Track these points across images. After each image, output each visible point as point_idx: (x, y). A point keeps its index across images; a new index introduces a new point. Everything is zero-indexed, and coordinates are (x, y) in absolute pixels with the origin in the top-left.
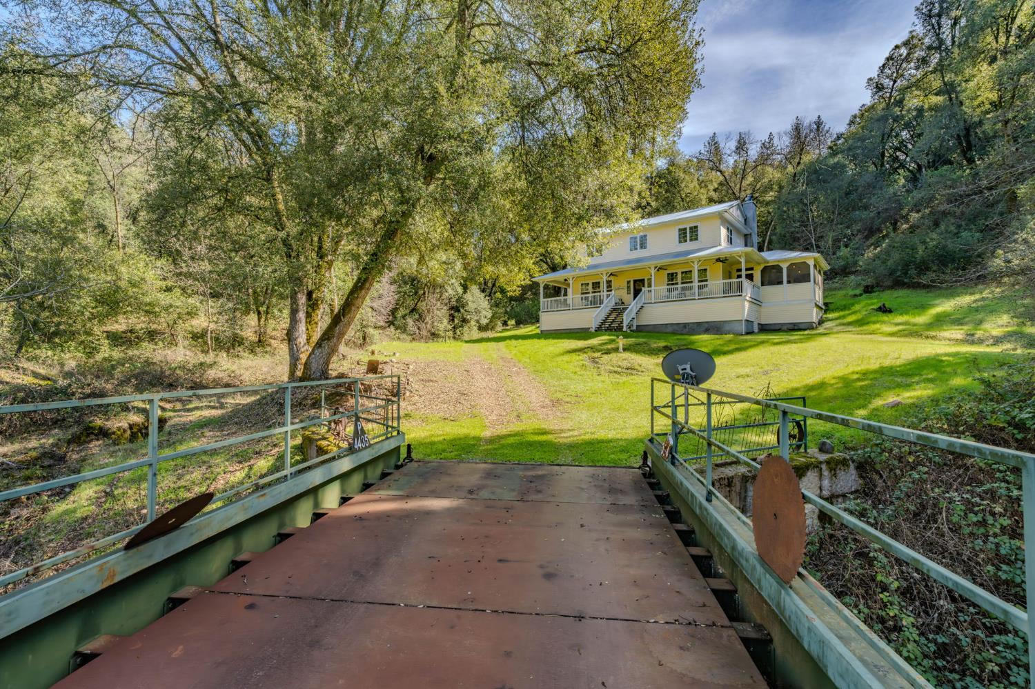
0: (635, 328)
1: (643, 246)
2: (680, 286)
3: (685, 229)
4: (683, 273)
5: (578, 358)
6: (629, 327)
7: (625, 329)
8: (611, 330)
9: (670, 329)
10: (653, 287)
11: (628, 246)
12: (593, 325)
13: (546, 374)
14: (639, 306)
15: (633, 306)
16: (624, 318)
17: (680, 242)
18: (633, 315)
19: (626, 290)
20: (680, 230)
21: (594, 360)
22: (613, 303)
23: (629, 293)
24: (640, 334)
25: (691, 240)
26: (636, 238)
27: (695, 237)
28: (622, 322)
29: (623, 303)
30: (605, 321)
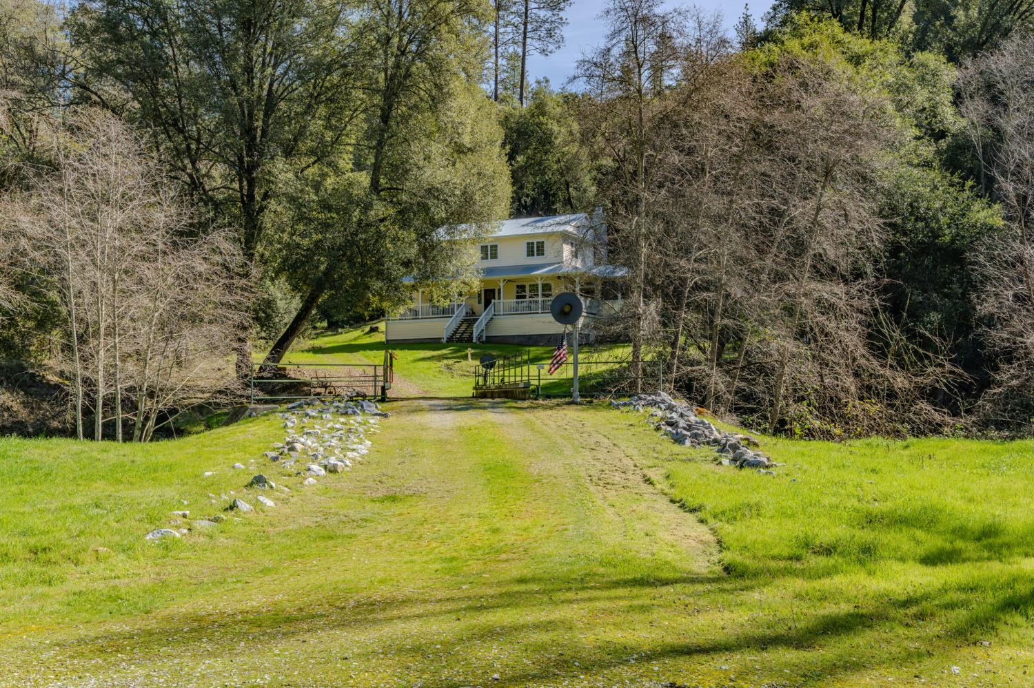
0: (484, 339)
1: (494, 256)
2: (527, 299)
3: (533, 243)
4: (530, 286)
5: (435, 366)
6: (479, 338)
7: (474, 341)
8: (461, 341)
9: (516, 341)
10: (502, 300)
11: (479, 254)
12: (444, 335)
13: (413, 377)
14: (489, 318)
15: (483, 319)
16: (474, 330)
17: (528, 255)
18: (483, 326)
19: (477, 300)
20: (528, 243)
21: (448, 367)
22: (464, 313)
23: (479, 302)
24: (490, 345)
25: (538, 255)
26: (486, 247)
27: (541, 252)
28: (472, 333)
29: (474, 313)
30: (455, 332)
